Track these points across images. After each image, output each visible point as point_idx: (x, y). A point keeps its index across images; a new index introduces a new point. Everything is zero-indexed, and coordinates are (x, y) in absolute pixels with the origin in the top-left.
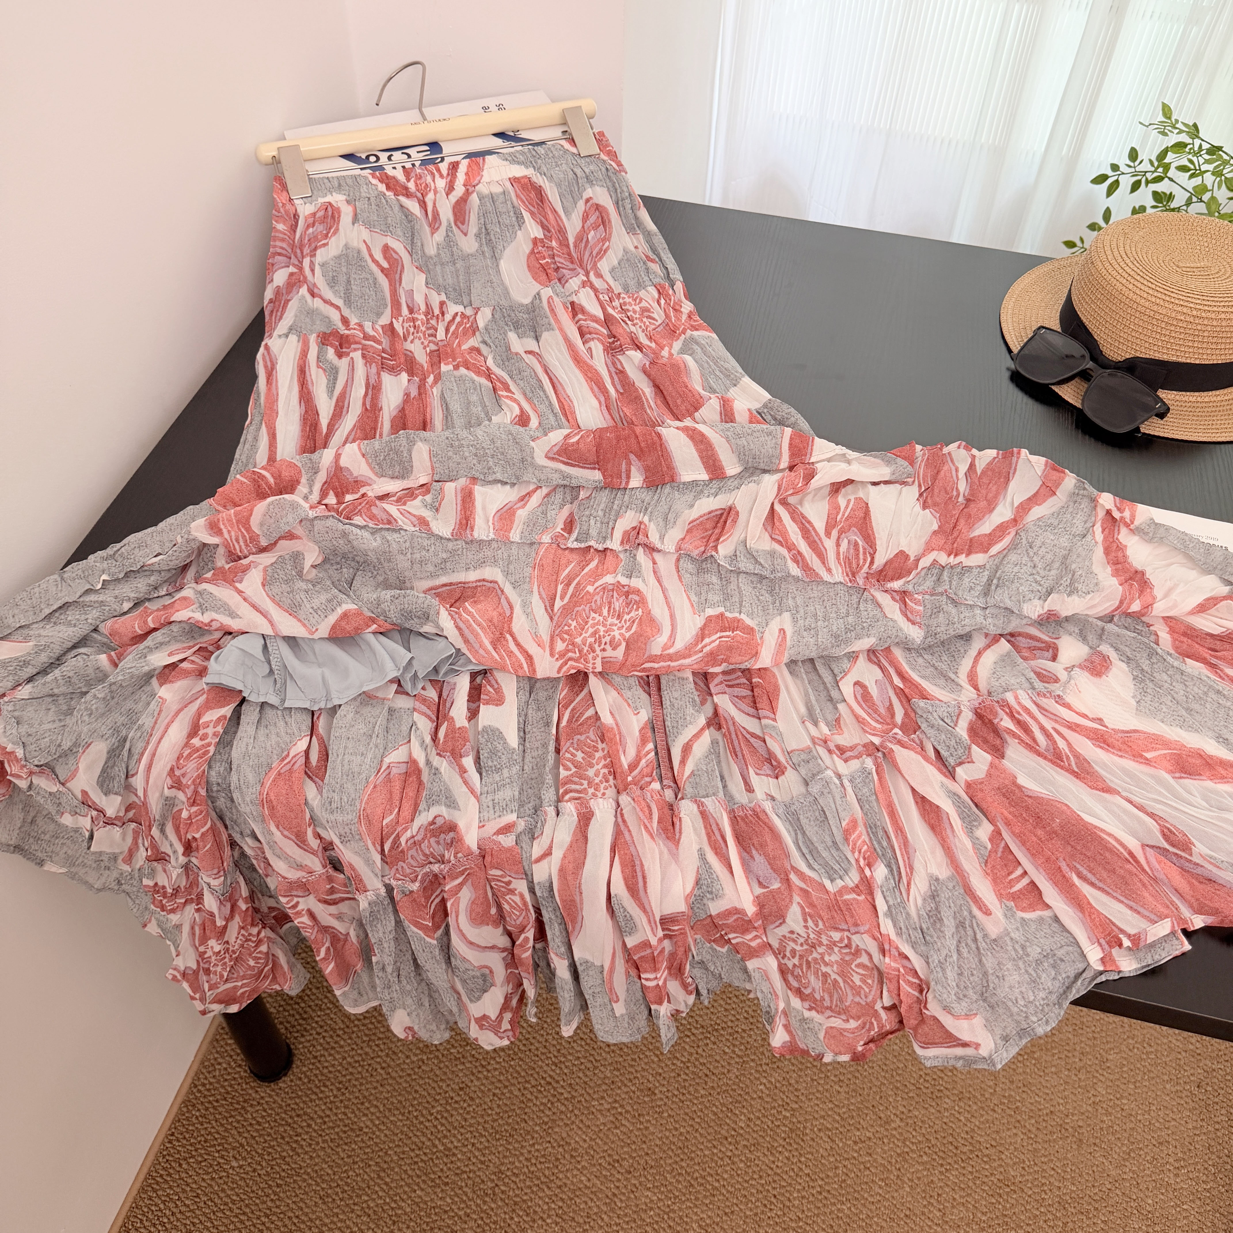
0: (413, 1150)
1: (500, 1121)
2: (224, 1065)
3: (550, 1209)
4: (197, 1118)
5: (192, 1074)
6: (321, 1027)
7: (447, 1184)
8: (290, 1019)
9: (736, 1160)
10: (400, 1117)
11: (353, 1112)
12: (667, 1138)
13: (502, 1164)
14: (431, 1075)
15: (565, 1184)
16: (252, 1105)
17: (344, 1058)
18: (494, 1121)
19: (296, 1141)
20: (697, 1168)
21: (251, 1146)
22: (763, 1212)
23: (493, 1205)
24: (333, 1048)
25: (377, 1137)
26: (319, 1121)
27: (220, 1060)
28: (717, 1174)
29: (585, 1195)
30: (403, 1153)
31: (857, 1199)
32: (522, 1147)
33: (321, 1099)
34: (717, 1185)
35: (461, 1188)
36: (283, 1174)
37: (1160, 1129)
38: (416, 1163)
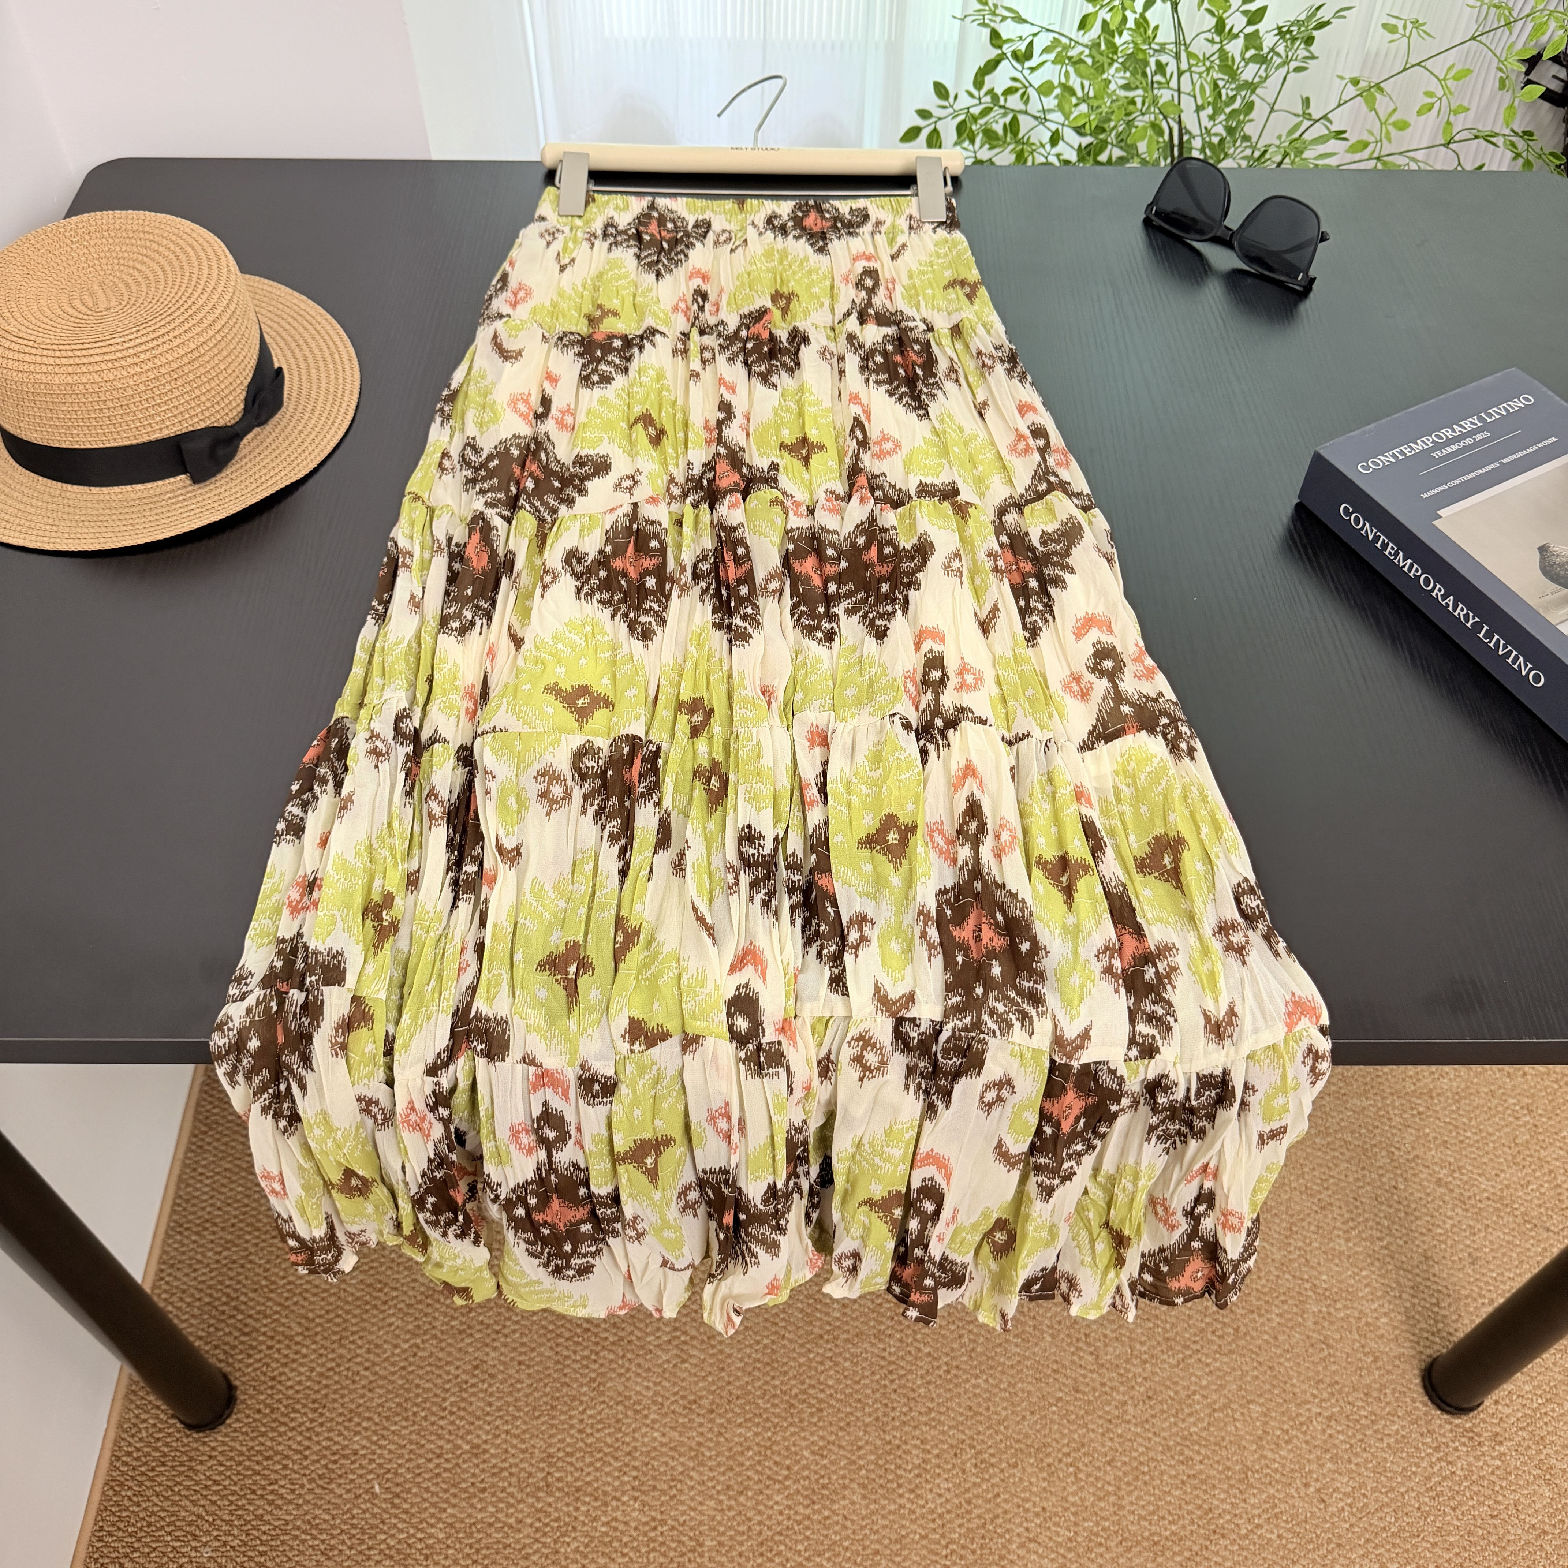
0: (430, 1460)
1: (536, 1394)
2: (151, 1421)
3: (623, 1484)
4: (130, 1499)
5: (109, 1445)
6: (272, 1338)
7: (484, 1490)
8: (227, 1339)
9: (840, 1359)
10: (404, 1423)
11: (340, 1434)
12: (749, 1356)
13: (550, 1445)
14: (431, 1360)
15: (636, 1448)
16: (201, 1463)
17: (312, 1370)
18: (527, 1396)
19: (272, 1492)
20: (793, 1382)
21: (213, 1514)
22: (885, 1415)
23: (550, 1500)
24: (294, 1361)
25: (381, 1456)
26: (296, 1457)
27: (143, 1416)
28: (821, 1383)
29: (663, 1454)
30: (419, 1466)
31: (992, 1367)
32: (571, 1418)
33: (293, 1429)
34: (822, 1396)
35: (503, 1490)
36: (264, 1538)
37: (1320, 1192)
38: (438, 1475)
